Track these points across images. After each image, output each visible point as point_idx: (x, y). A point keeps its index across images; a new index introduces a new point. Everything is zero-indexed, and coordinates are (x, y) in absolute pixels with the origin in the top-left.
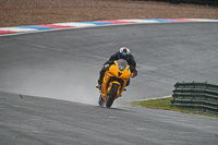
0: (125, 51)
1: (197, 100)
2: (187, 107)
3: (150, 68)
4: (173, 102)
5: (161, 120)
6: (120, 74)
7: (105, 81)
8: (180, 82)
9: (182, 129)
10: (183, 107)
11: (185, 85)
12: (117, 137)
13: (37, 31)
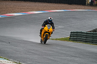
4: (70, 38)
6: (48, 30)
7: (42, 33)
9: (73, 48)
11: (74, 33)
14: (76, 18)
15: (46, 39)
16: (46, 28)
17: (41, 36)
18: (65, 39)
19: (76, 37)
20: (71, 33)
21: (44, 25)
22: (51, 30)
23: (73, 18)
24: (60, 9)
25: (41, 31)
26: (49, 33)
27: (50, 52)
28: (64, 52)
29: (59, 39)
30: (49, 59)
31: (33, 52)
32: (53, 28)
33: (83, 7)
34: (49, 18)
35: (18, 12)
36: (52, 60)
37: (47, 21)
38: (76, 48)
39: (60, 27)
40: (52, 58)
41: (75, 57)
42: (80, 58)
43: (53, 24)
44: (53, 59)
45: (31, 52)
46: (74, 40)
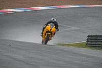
0: (54, 20)
1: (98, 43)
2: (93, 46)
3: (76, 28)
4: (87, 44)
5: (81, 53)
6: (51, 30)
8: (90, 35)
10: (91, 47)
11: (92, 36)
12: (60, 61)
13: (23, 11)
16: (48, 27)
22: (54, 29)
27: (60, 62)
39: (73, 28)
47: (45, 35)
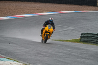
4: (80, 40)
7: (43, 33)
9: (84, 50)
10: (84, 42)
11: (84, 34)
14: (87, 19)
15: (47, 39)
16: (47, 28)
17: (42, 36)
18: (76, 41)
19: (87, 38)
20: (82, 34)
21: (45, 25)
22: (51, 30)
23: (84, 19)
24: (71, 11)
25: (42, 31)
26: (49, 33)
27: (61, 54)
28: (74, 54)
29: (69, 41)
30: (59, 61)
31: (43, 53)
32: (54, 28)
33: (94, 8)
34: (50, 19)
35: (28, 13)
36: (62, 62)
37: (48, 21)
38: (86, 50)
39: (70, 28)
40: (62, 60)
41: (85, 58)
42: (91, 59)
43: (54, 24)
44: (64, 61)
45: (41, 54)
46: (85, 42)
47: (44, 35)
